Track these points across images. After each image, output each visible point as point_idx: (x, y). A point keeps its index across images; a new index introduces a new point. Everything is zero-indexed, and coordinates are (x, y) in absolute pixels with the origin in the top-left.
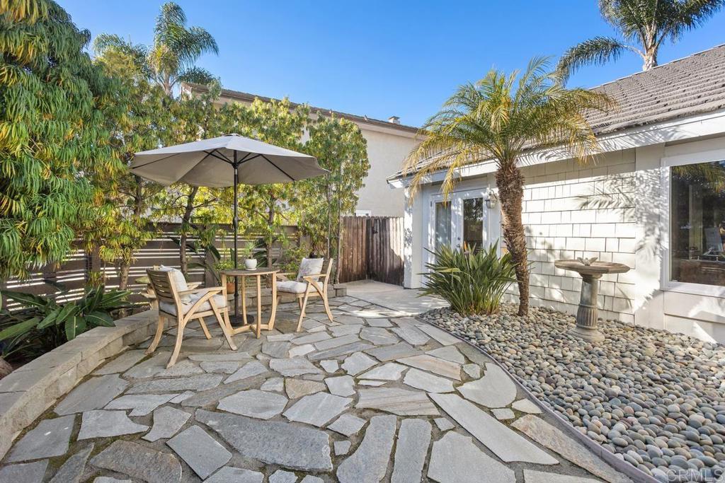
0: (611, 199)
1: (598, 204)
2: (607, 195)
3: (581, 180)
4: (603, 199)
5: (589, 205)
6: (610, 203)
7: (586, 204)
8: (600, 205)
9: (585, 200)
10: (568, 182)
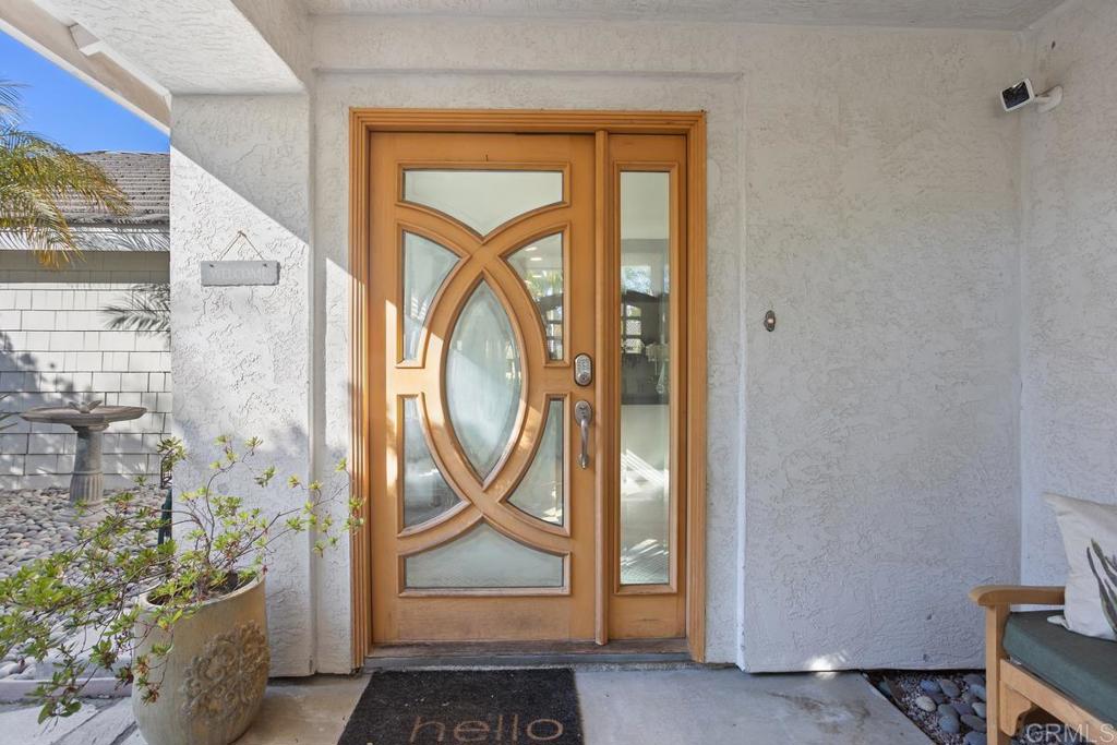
0: (154, 317)
1: (137, 323)
2: (150, 311)
3: (114, 286)
4: (146, 315)
5: (125, 323)
6: (154, 322)
7: (121, 320)
8: (141, 324)
9: (121, 315)
10: (95, 286)
